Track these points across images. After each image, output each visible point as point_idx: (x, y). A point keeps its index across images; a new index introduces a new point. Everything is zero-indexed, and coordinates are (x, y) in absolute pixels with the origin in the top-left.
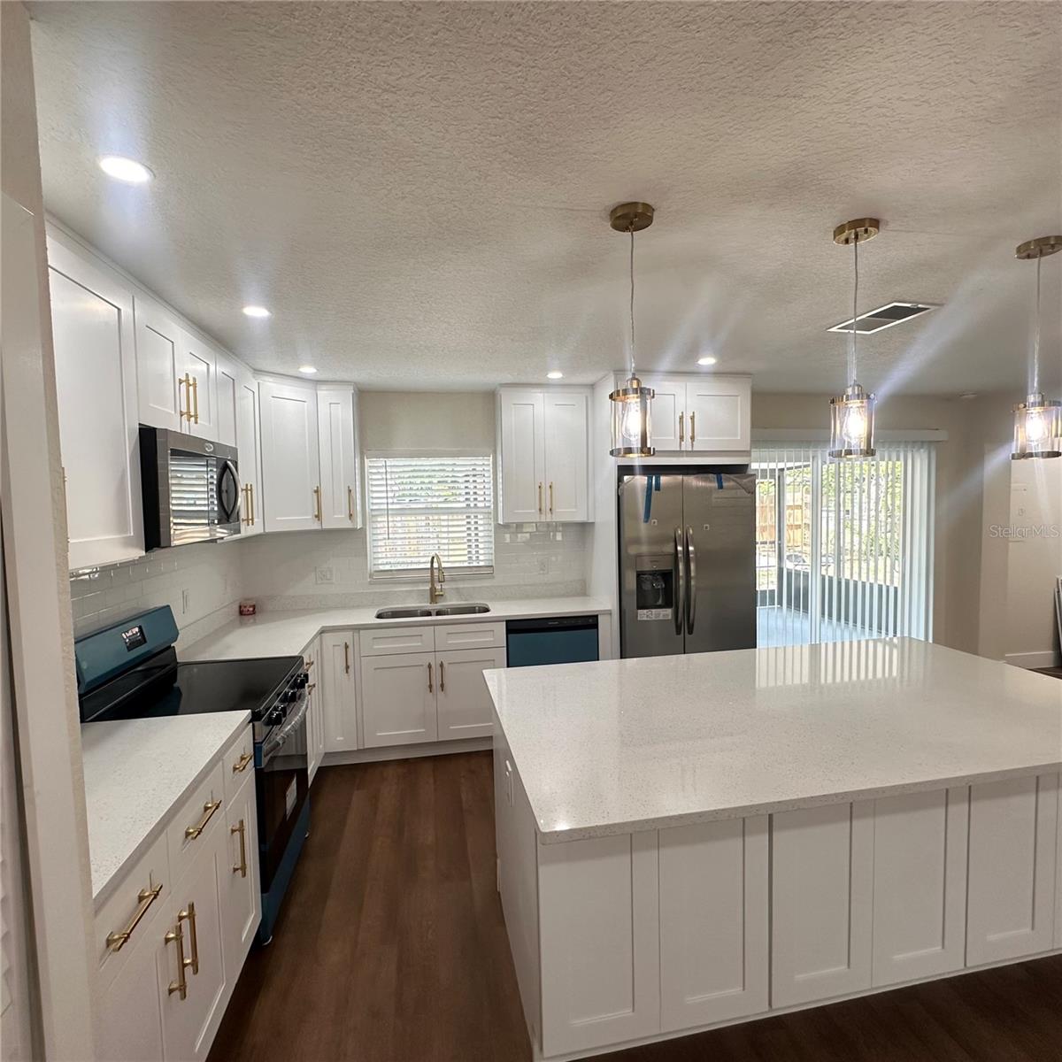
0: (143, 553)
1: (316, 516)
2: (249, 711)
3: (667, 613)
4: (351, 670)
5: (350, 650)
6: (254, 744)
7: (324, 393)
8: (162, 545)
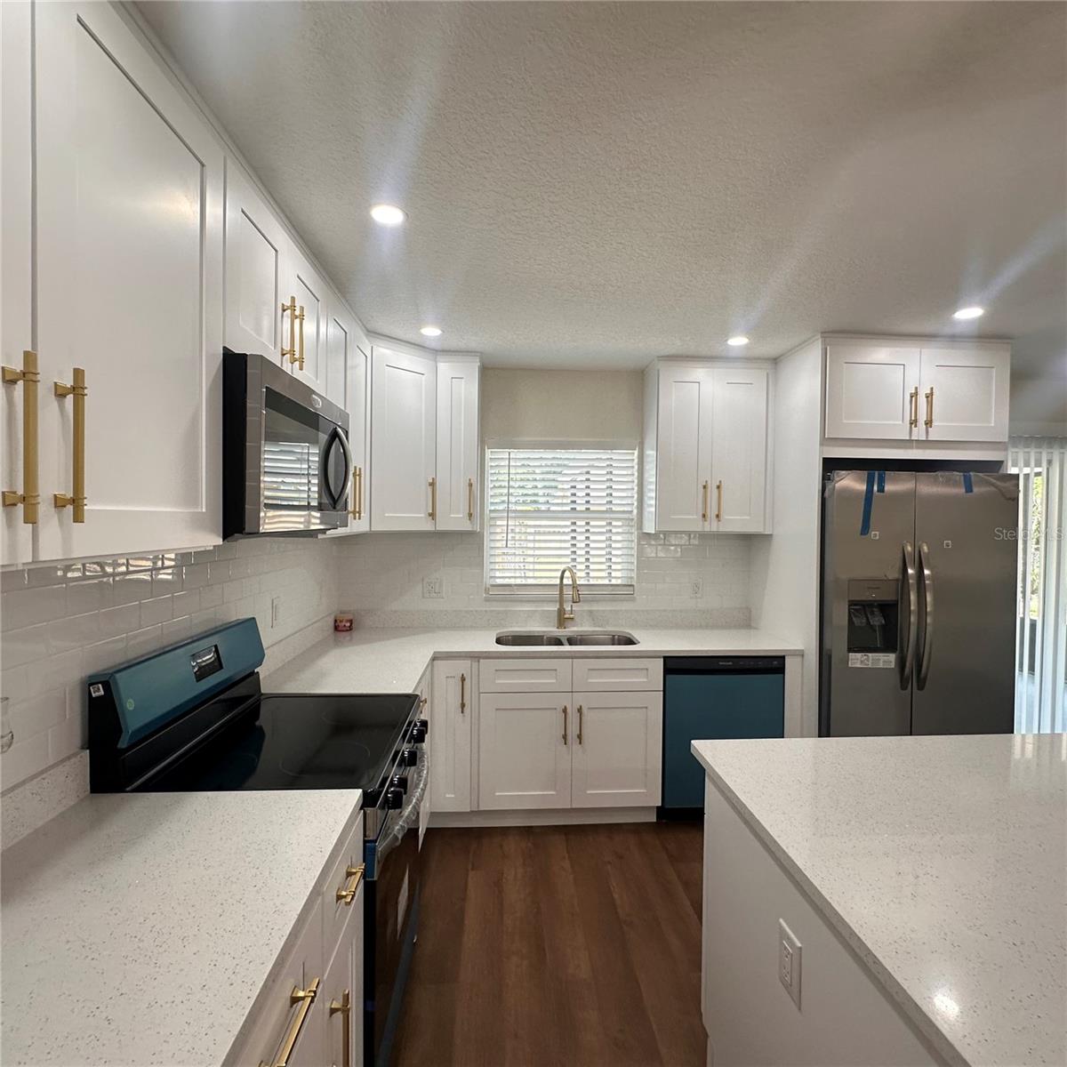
0: (220, 541)
1: (431, 515)
2: (360, 791)
3: (887, 660)
4: (467, 709)
5: (467, 682)
6: (365, 842)
7: (445, 368)
8: (247, 530)
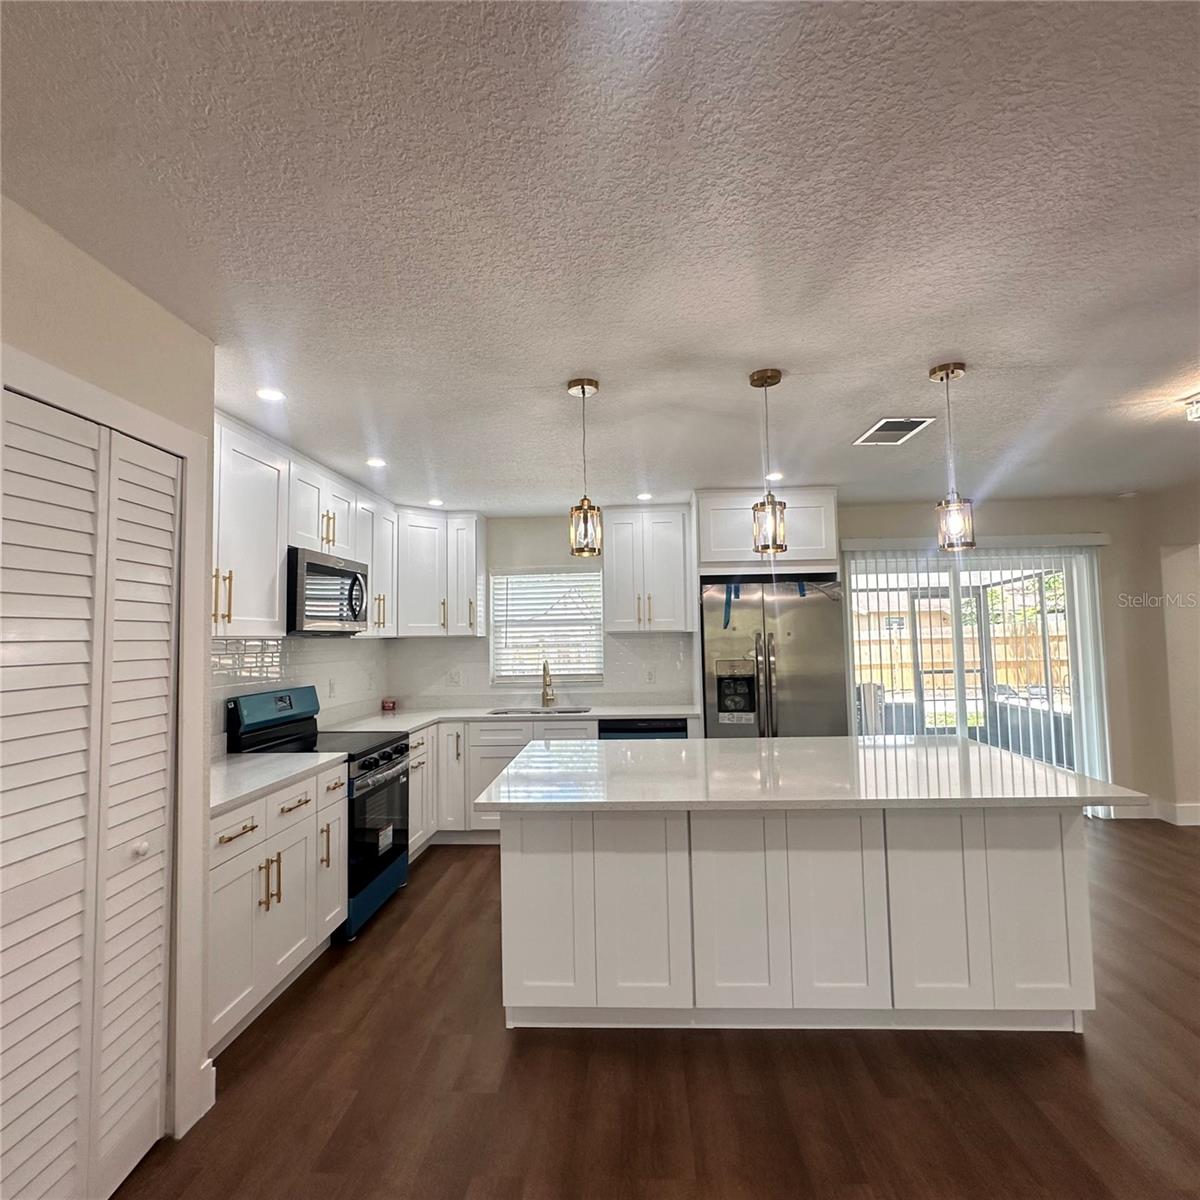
0: (285, 634)
1: (443, 625)
2: (346, 753)
3: (750, 718)
4: (461, 757)
5: (461, 739)
6: (349, 779)
8: (298, 630)
